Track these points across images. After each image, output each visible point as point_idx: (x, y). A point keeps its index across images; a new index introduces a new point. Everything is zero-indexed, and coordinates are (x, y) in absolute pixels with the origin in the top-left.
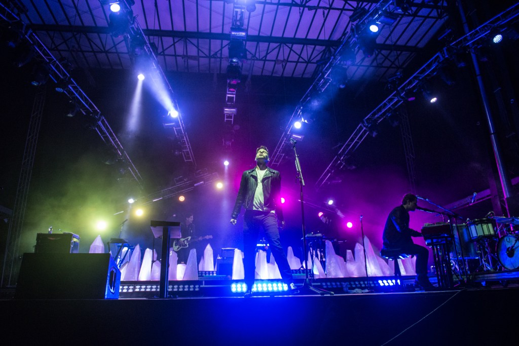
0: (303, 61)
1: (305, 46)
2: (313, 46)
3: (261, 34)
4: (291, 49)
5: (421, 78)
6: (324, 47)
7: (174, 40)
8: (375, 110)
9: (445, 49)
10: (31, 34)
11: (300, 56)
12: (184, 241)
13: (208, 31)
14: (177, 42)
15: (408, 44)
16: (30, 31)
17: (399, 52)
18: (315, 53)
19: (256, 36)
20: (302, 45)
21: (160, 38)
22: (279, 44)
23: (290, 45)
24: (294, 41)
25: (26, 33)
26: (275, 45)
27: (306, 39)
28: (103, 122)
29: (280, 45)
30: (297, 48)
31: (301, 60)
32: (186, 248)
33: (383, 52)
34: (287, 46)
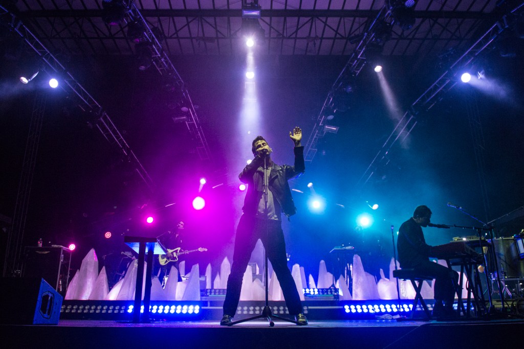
0: (340, 37)
1: (342, 19)
2: (352, 19)
3: (288, 8)
4: (325, 23)
5: (477, 54)
6: (366, 19)
7: (187, 20)
8: (424, 94)
9: (504, 17)
10: (21, 25)
11: (336, 32)
12: (172, 253)
13: (226, 8)
14: (191, 22)
15: (472, 10)
16: (20, 23)
17: (460, 20)
18: (356, 26)
19: (282, 10)
20: (339, 18)
21: (171, 19)
22: (309, 18)
23: (324, 20)
24: (328, 13)
25: (15, 26)
26: (307, 19)
27: (342, 10)
28: (105, 118)
29: (312, 19)
30: (333, 21)
31: (338, 36)
32: (175, 262)
33: (440, 20)
34: (319, 19)
